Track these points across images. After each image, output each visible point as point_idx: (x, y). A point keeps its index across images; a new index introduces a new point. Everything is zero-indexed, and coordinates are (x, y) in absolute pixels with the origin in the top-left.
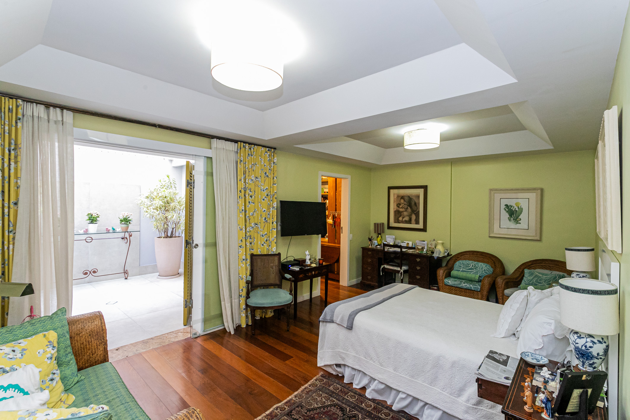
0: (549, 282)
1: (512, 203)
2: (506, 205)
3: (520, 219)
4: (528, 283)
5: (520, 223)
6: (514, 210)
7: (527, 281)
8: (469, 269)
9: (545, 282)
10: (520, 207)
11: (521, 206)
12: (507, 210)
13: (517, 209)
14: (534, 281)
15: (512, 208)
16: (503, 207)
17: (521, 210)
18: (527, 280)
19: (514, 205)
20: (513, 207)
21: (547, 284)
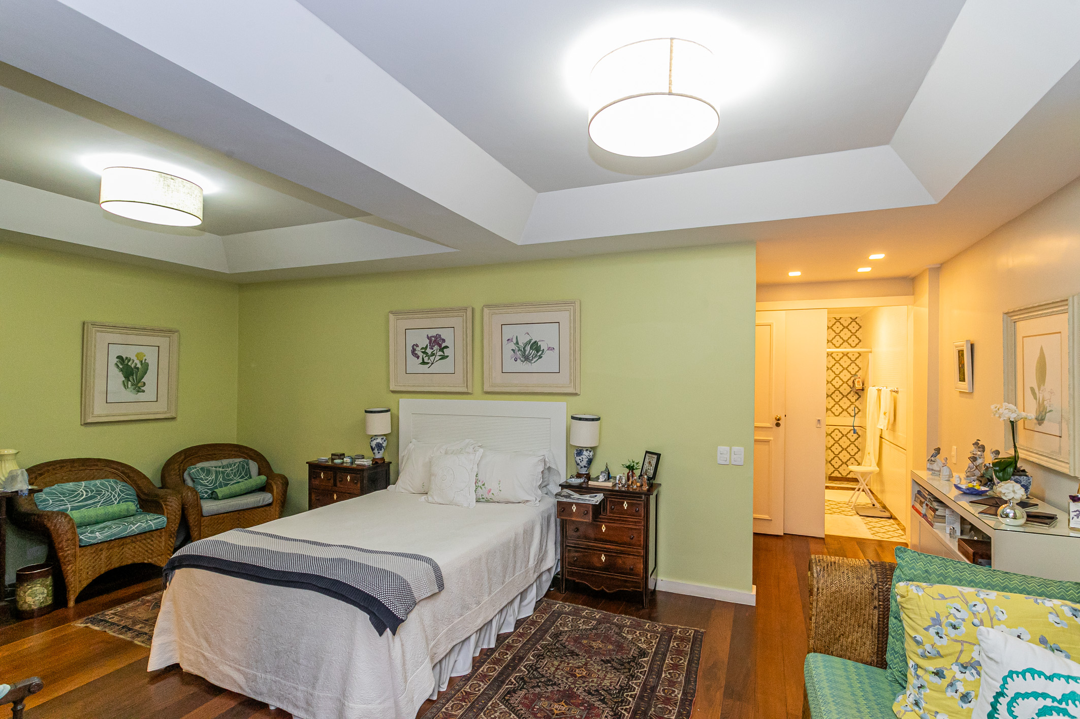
0: (241, 474)
1: (130, 353)
2: (118, 357)
3: (144, 383)
4: (213, 485)
5: (144, 391)
6: (133, 366)
7: (210, 484)
8: (85, 500)
9: (235, 476)
10: (143, 362)
11: (146, 360)
12: (121, 367)
13: (139, 365)
14: (221, 479)
15: (129, 364)
16: (113, 360)
17: (146, 366)
18: (207, 482)
19: (133, 357)
20: (131, 362)
21: (240, 478)
